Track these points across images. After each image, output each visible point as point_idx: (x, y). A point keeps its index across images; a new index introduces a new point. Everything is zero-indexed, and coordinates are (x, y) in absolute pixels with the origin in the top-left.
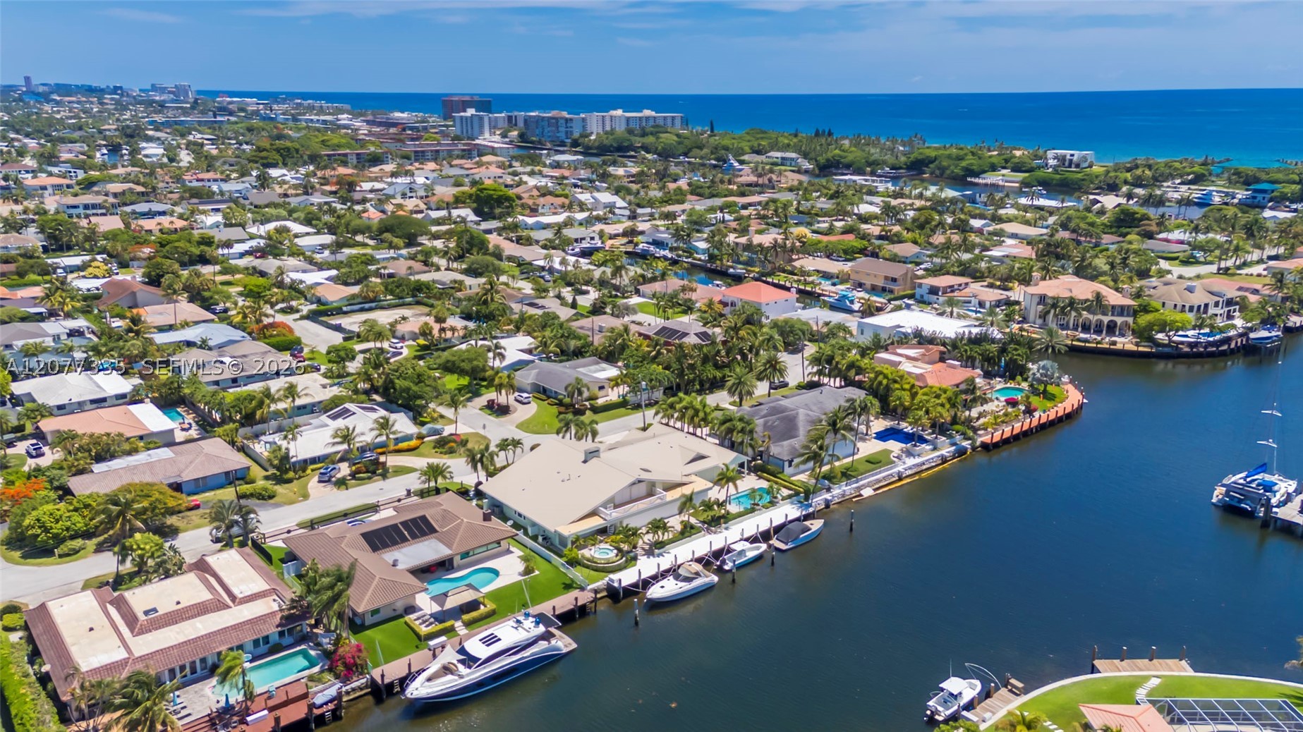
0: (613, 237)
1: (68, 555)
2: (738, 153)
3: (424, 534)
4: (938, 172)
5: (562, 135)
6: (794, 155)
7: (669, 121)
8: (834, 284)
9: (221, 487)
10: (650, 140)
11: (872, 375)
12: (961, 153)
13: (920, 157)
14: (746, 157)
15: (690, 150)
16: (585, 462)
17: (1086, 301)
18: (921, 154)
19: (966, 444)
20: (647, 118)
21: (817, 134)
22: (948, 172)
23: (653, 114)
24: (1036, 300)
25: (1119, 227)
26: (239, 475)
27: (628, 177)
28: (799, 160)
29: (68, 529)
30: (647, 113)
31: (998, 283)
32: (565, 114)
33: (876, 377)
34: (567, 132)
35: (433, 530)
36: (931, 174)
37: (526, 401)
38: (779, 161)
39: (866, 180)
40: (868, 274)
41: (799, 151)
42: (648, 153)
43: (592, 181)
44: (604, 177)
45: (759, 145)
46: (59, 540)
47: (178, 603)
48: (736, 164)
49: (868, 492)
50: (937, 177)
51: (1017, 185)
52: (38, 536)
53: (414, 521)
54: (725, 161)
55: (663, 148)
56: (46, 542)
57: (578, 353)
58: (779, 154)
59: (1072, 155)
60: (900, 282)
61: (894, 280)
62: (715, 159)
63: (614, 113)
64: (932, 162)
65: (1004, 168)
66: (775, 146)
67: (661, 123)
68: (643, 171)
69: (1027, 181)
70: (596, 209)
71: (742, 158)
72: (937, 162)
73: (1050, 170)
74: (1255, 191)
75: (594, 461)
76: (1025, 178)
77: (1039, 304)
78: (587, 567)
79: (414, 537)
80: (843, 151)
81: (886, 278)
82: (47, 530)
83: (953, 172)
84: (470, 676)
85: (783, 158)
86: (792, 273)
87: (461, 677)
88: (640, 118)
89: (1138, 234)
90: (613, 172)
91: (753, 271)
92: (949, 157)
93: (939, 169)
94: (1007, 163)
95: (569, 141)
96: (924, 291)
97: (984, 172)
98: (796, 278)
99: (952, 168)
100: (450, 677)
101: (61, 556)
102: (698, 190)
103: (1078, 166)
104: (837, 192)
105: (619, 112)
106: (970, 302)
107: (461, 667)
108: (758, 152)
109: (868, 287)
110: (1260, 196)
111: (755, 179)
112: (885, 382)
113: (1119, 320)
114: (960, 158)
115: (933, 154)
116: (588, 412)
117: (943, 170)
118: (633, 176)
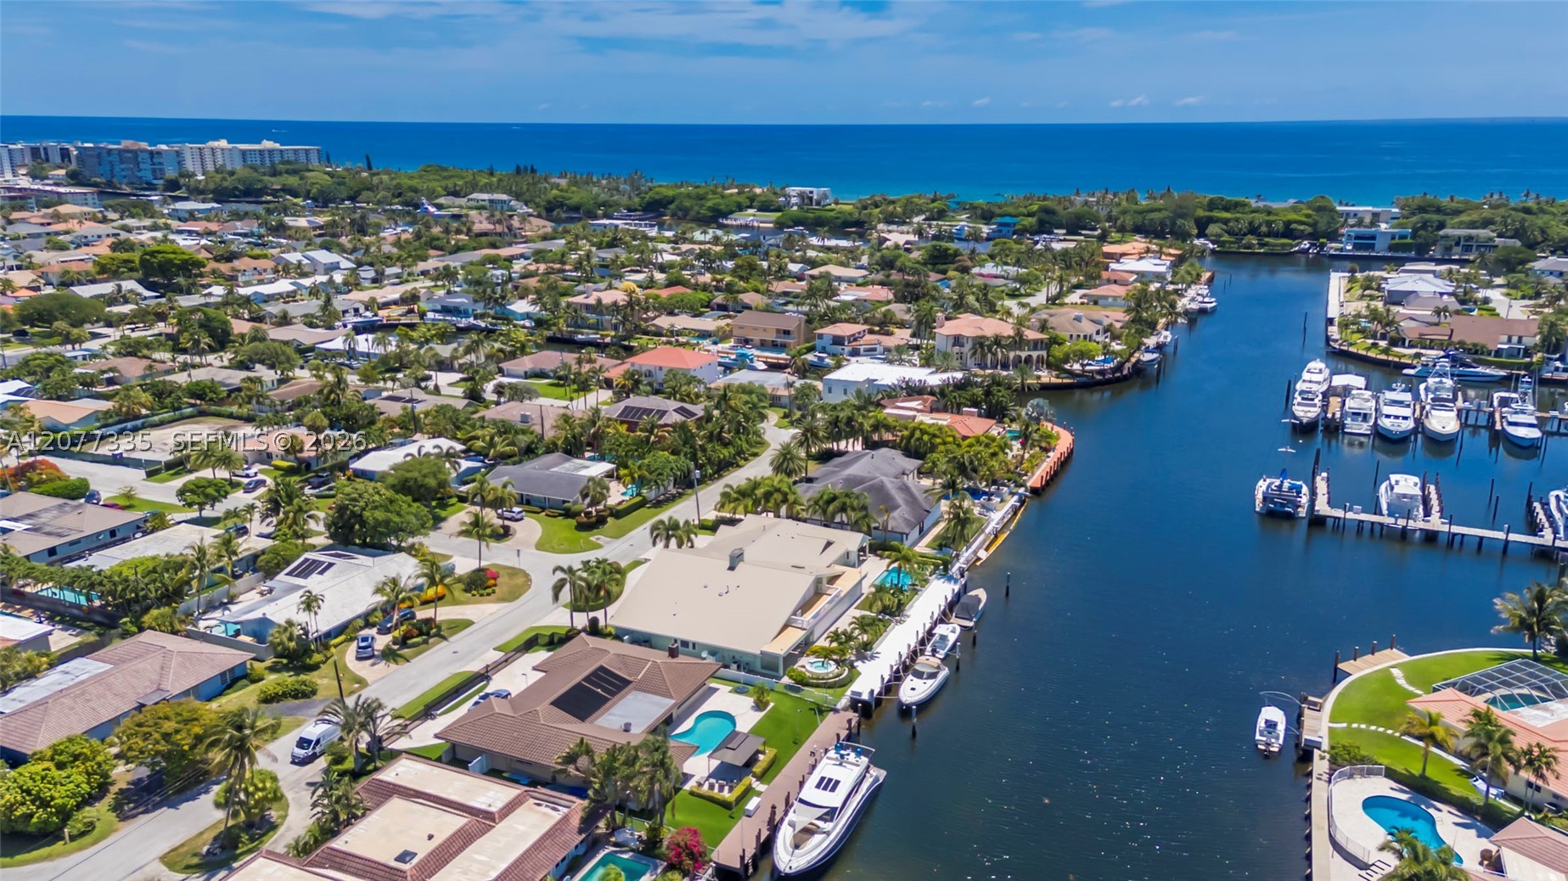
0: (386, 305)
1: (82, 834)
2: (432, 195)
3: (620, 689)
4: (680, 213)
5: (148, 176)
6: (504, 197)
7: (302, 158)
8: (715, 343)
9: (220, 694)
10: (293, 181)
11: (906, 433)
12: (701, 191)
13: (657, 197)
14: (442, 200)
15: (358, 193)
16: (732, 568)
17: (1009, 337)
18: (657, 193)
19: (1021, 490)
20: (271, 152)
21: (518, 171)
22: (692, 213)
23: (277, 146)
24: (951, 341)
25: (934, 264)
26: (238, 673)
27: (315, 229)
28: (513, 203)
29: (74, 795)
30: (268, 144)
31: (877, 328)
32: (144, 145)
33: (912, 435)
34: (154, 171)
35: (627, 683)
36: (673, 215)
37: (519, 516)
38: (487, 203)
39: (630, 224)
40: (756, 329)
41: (509, 192)
42: (296, 196)
43: (260, 237)
44: (280, 229)
45: (455, 185)
46: (65, 814)
47: (430, 837)
48: (432, 209)
49: (983, 555)
50: (679, 218)
51: (771, 225)
52: (31, 816)
53: (594, 674)
54: (417, 206)
55: (319, 191)
56: (46, 822)
57: (530, 452)
58: (486, 196)
59: (811, 192)
60: (795, 335)
61: (787, 333)
62: (402, 204)
63: (215, 144)
64: (672, 202)
65: (751, 207)
66: (475, 187)
67: (292, 158)
68: (334, 221)
69: (782, 220)
70: (314, 272)
71: (437, 201)
72: (676, 203)
73: (795, 208)
74: (1000, 225)
75: (740, 566)
76: (778, 218)
77: (954, 345)
78: (817, 686)
79: (613, 694)
80: (561, 190)
81: (778, 331)
82: (44, 804)
83: (699, 213)
84: (837, 828)
85: (491, 201)
86: (660, 335)
87: (828, 834)
88: (261, 152)
89: (956, 269)
90: (291, 224)
91: (607, 336)
92: (689, 196)
93: (681, 210)
94: (752, 201)
95: (161, 182)
96: (827, 342)
97: (732, 212)
98: (664, 339)
99: (696, 208)
100: (817, 838)
101: (73, 838)
102: (436, 243)
103: (818, 203)
104: (615, 239)
105: (223, 143)
106: (875, 350)
107: (820, 824)
108: (456, 194)
109: (758, 343)
110: (1005, 229)
111: (491, 227)
112: (926, 438)
113: (1035, 354)
114: (701, 198)
115: (670, 193)
116: (609, 519)
117: (686, 211)
118: (321, 227)
